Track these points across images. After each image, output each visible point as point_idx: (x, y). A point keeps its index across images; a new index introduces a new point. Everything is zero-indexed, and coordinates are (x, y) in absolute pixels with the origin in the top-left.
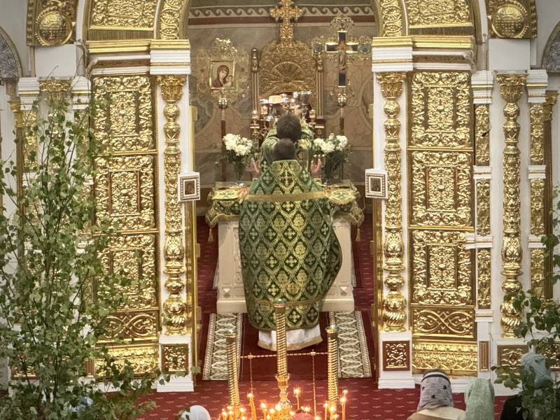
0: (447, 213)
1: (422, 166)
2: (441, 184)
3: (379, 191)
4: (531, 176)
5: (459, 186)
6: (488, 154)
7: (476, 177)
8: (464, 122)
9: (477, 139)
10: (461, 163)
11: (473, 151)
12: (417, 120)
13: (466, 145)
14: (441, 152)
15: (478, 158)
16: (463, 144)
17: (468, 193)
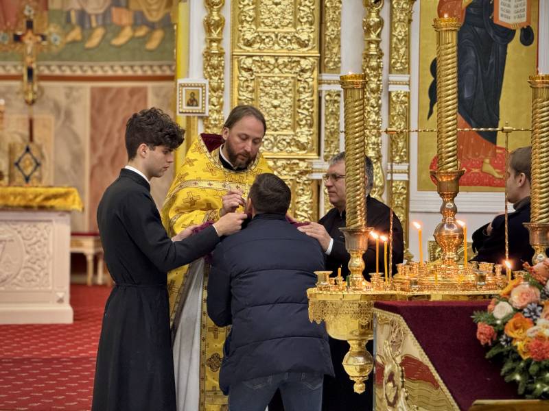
0: (282, 137)
1: (252, 75)
2: (276, 98)
3: (197, 105)
4: (392, 88)
5: (299, 100)
6: (339, 58)
7: (325, 87)
8: (307, 17)
9: (327, 38)
10: (303, 71)
11: (319, 55)
12: (245, 16)
13: (310, 48)
14: (276, 58)
15: (328, 62)
16: (306, 46)
17: (311, 110)
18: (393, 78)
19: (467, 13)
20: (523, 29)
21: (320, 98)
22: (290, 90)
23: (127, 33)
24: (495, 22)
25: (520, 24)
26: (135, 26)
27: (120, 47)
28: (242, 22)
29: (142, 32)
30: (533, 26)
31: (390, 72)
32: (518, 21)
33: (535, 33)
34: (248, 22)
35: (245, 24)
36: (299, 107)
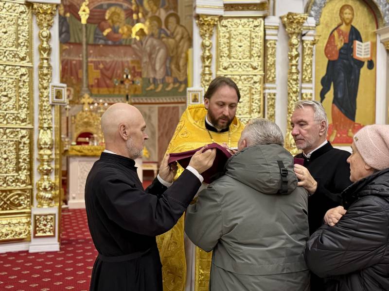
3: (198, 102)
4: (303, 91)
5: (253, 99)
6: (275, 75)
7: (267, 91)
8: (257, 53)
9: (268, 64)
10: (255, 83)
11: (263, 74)
12: (223, 53)
13: (258, 70)
14: (240, 76)
15: (269, 77)
16: (257, 69)
17: (259, 104)
18: (304, 85)
19: (340, 53)
20: (368, 61)
21: (264, 97)
22: (248, 93)
23: (171, 86)
24: (354, 57)
25: (367, 58)
26: (174, 83)
27: (169, 91)
28: (221, 57)
29: (177, 85)
30: (373, 59)
31: (302, 82)
32: (366, 57)
33: (374, 63)
34: (224, 57)
35: (223, 58)
36: (253, 102)
